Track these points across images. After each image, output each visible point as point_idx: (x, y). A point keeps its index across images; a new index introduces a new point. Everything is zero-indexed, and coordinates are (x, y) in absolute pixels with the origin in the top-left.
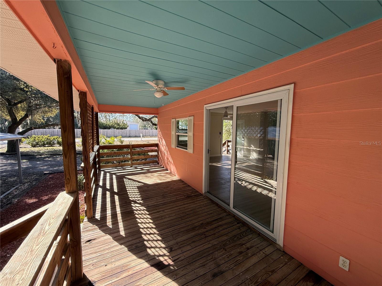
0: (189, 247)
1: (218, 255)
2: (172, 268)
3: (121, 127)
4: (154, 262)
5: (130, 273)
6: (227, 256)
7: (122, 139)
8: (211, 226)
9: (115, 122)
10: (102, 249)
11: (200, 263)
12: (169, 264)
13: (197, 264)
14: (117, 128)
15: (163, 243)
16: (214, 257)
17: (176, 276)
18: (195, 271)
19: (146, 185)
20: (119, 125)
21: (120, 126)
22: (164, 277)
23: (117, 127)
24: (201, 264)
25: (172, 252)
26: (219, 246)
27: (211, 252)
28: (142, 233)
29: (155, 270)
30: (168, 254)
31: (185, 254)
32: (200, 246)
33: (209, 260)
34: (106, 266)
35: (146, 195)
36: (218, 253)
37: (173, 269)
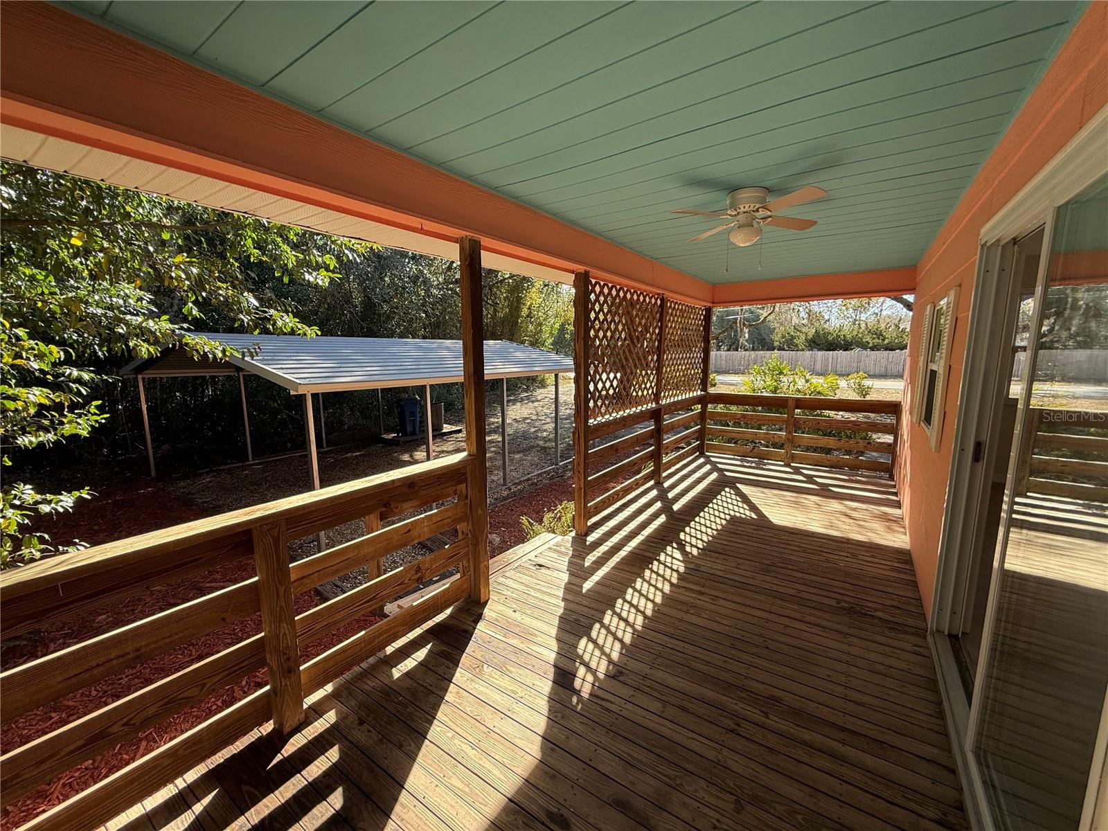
0: (655, 706)
1: (696, 791)
2: (575, 700)
3: (886, 341)
4: (566, 665)
5: (522, 646)
6: (718, 821)
7: (868, 383)
8: (798, 726)
9: (867, 328)
10: (538, 587)
11: (631, 752)
12: (580, 691)
13: (623, 748)
14: (871, 345)
15: (621, 653)
16: (678, 782)
17: (562, 717)
18: (600, 751)
19: (762, 522)
20: (882, 335)
21: (883, 340)
22: (546, 698)
23: (873, 343)
24: (629, 755)
25: (613, 680)
26: (734, 784)
27: (691, 767)
28: (612, 607)
29: (551, 675)
30: (601, 676)
31: (629, 706)
32: (683, 731)
33: (659, 772)
34: (515, 611)
35: (726, 543)
36: (703, 788)
37: (574, 704)
